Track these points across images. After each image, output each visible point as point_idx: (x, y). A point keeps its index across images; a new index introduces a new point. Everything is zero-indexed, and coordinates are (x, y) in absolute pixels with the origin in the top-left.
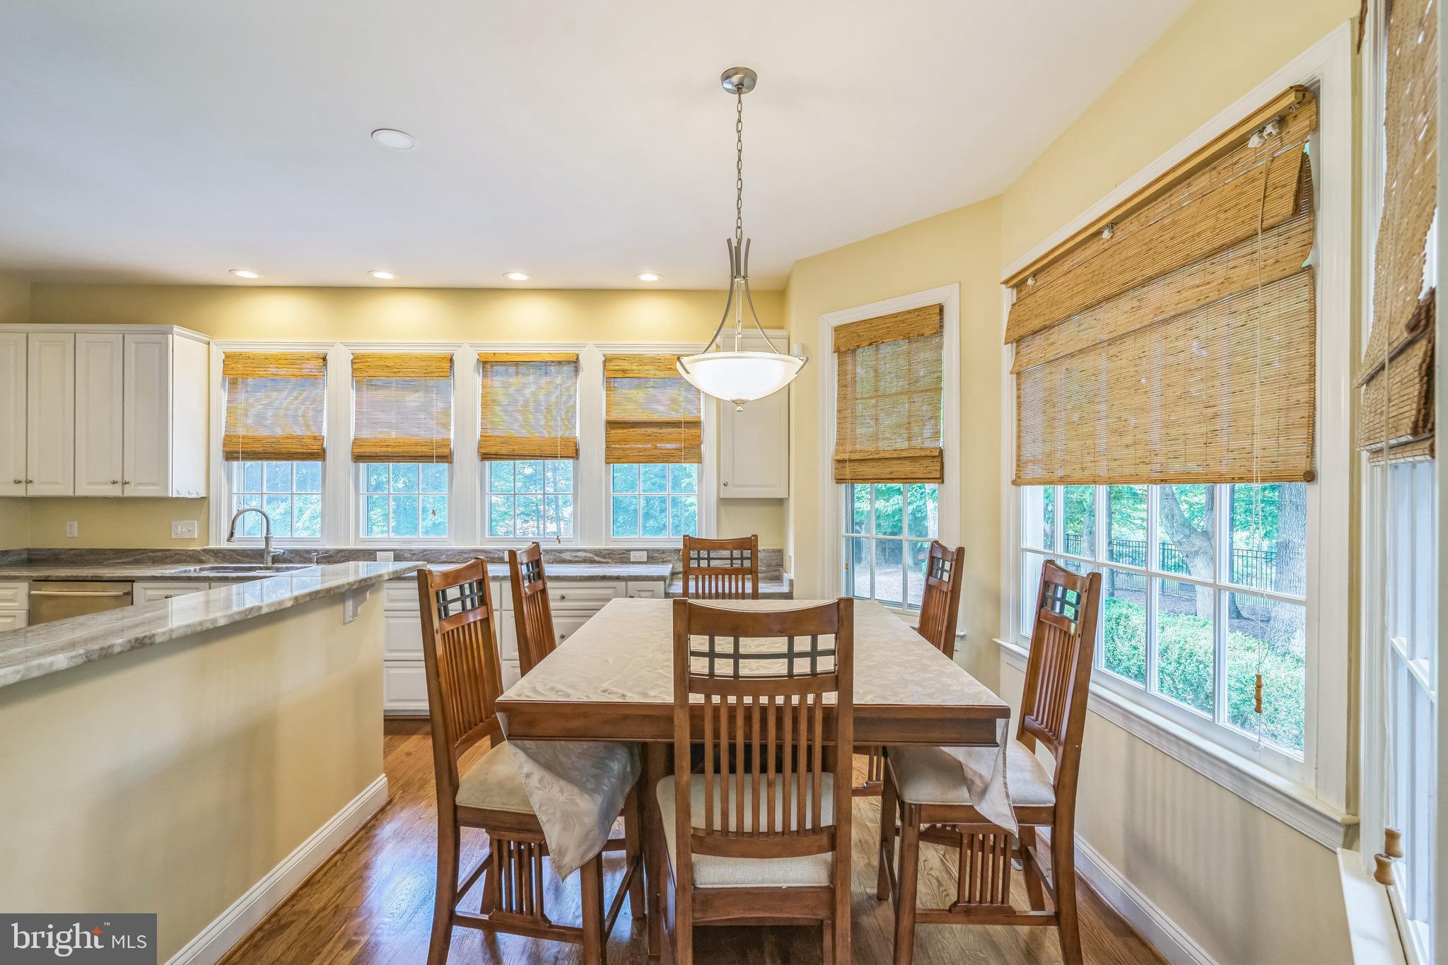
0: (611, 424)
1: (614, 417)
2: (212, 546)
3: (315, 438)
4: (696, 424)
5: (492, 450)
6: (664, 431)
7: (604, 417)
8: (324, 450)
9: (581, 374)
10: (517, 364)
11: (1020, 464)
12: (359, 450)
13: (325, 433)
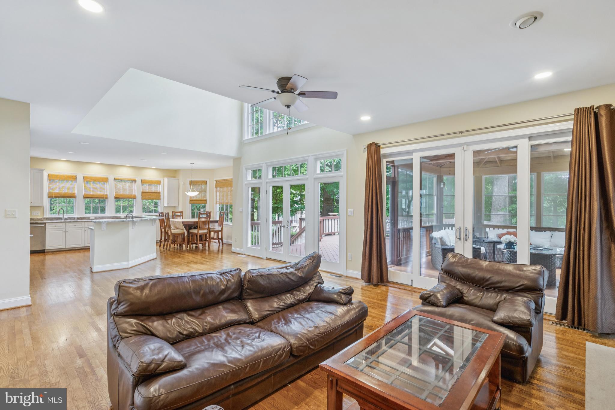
0: (143, 192)
1: (143, 191)
2: (45, 217)
3: (74, 193)
4: (160, 193)
5: (118, 197)
6: (154, 194)
7: (141, 191)
8: (76, 196)
9: (136, 183)
10: (121, 180)
11: (216, 202)
12: (85, 196)
13: (76, 192)
